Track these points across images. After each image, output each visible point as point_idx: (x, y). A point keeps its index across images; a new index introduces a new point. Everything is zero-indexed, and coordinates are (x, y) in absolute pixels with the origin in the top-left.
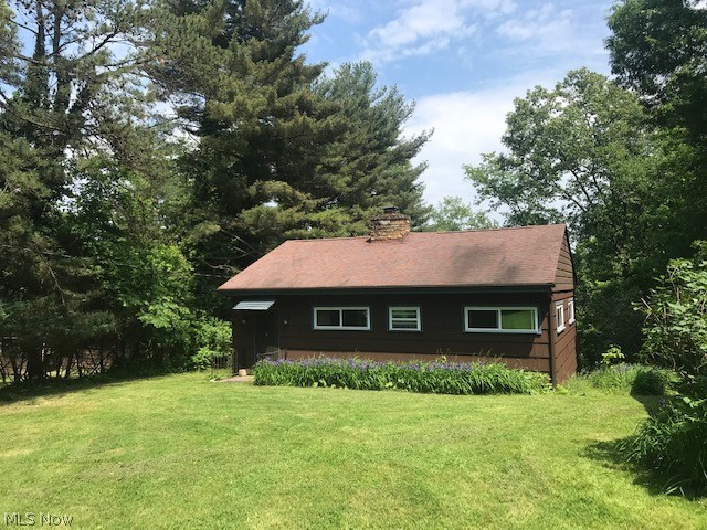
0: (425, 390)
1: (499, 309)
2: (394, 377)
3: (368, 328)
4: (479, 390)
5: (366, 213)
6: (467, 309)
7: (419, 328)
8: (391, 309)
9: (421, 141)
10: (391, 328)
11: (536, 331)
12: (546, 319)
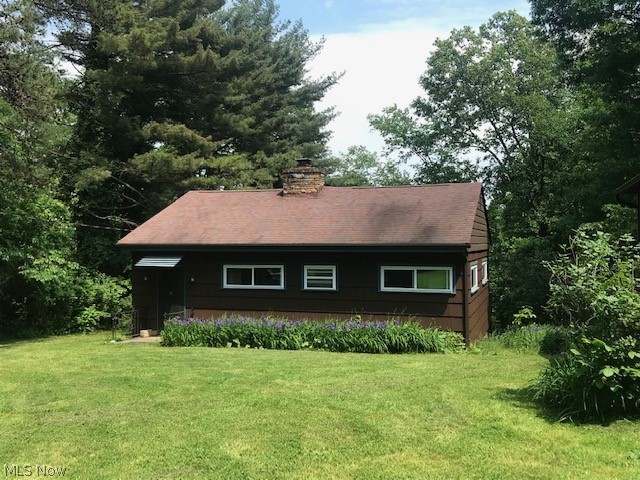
0: (342, 349)
1: (415, 269)
2: (310, 337)
3: (282, 286)
4: (395, 349)
5: (270, 160)
6: (383, 269)
7: (334, 288)
8: (306, 268)
10: (306, 287)
11: (451, 290)
12: (460, 279)
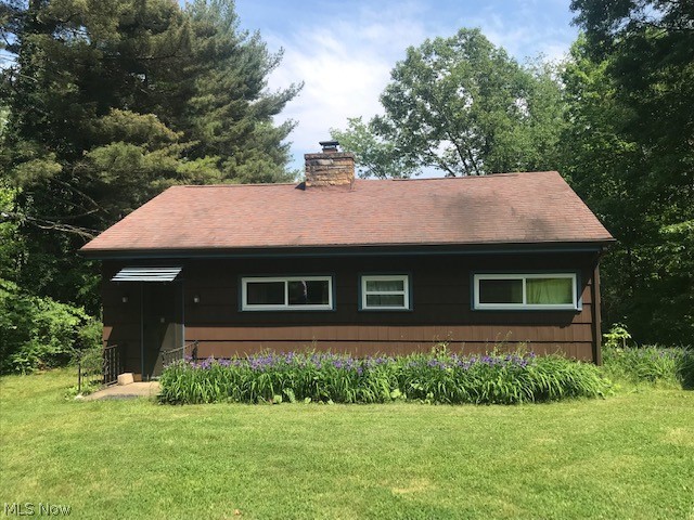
1: (523, 277)
3: (330, 306)
6: (477, 278)
7: (406, 306)
8: (365, 280)
9: (289, 96)
10: (365, 306)
11: (574, 306)
12: (588, 289)
